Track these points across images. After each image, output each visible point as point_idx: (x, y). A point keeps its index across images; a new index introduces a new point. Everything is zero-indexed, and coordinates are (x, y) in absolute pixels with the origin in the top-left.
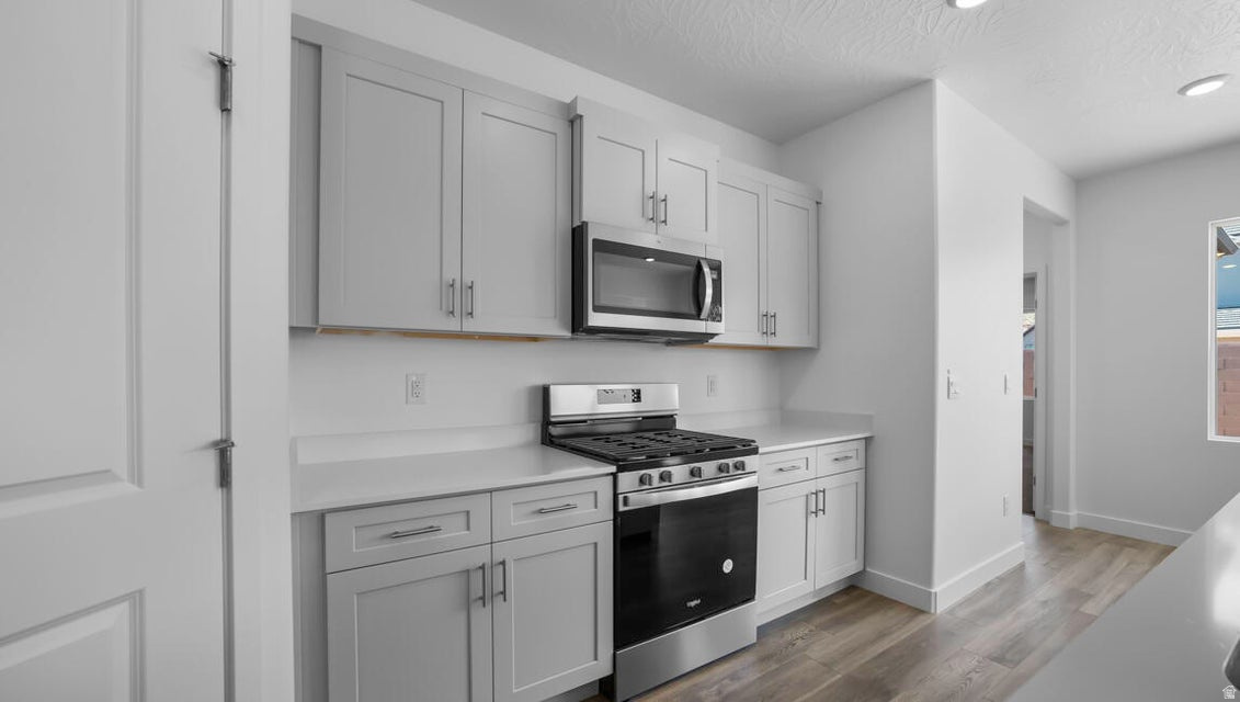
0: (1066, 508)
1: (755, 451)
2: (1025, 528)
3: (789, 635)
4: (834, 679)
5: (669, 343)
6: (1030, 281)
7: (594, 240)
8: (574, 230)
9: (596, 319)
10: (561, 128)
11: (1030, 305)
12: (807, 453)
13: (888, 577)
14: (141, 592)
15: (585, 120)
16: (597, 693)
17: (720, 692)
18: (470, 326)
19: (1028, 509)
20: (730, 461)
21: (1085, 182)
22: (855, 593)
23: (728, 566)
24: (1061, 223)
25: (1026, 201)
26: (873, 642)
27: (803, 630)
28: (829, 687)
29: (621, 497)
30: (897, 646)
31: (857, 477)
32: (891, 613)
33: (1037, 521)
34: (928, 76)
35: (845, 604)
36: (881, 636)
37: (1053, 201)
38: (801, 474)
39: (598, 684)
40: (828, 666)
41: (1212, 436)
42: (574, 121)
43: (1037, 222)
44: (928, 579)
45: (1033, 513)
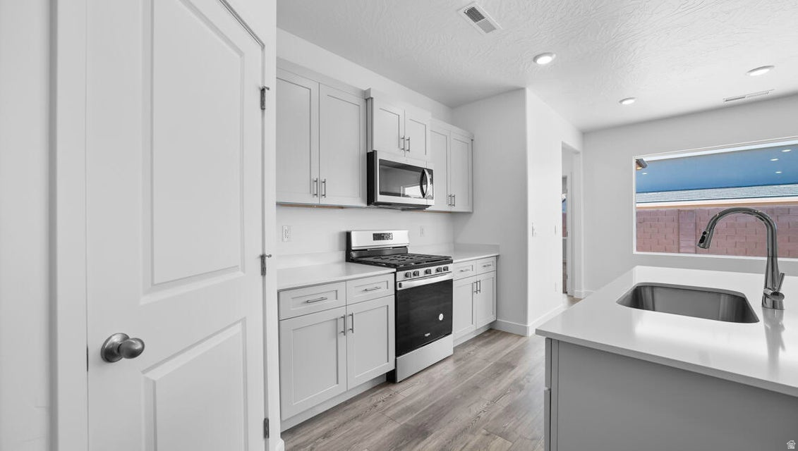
0: (580, 289)
1: (451, 262)
2: (563, 299)
3: (467, 350)
4: (490, 364)
5: (403, 210)
6: (564, 179)
7: (380, 160)
8: (368, 154)
9: (380, 198)
10: (361, 102)
11: (565, 190)
12: (471, 263)
13: (506, 322)
14: (245, 318)
15: (375, 100)
16: (385, 380)
17: (441, 375)
18: (324, 201)
19: (565, 292)
20: (442, 266)
21: (586, 134)
22: (493, 332)
23: (441, 317)
24: (577, 153)
25: (563, 143)
26: (505, 349)
27: (472, 348)
28: (489, 367)
29: (398, 283)
30: (514, 350)
31: (493, 275)
32: (510, 338)
33: (569, 296)
34: (523, 86)
35: (489, 336)
36: (508, 346)
37: (574, 143)
38: (470, 273)
39: (385, 376)
40: (486, 360)
41: (635, 252)
42: (368, 100)
43: (567, 152)
44: (525, 321)
45: (566, 293)
